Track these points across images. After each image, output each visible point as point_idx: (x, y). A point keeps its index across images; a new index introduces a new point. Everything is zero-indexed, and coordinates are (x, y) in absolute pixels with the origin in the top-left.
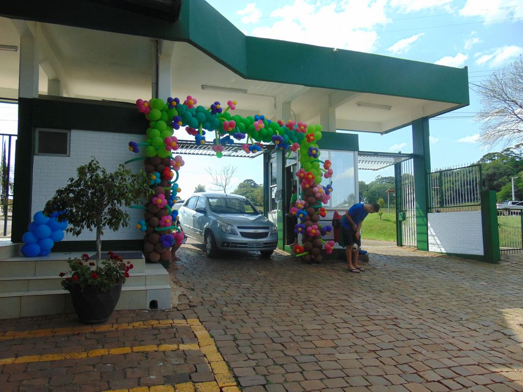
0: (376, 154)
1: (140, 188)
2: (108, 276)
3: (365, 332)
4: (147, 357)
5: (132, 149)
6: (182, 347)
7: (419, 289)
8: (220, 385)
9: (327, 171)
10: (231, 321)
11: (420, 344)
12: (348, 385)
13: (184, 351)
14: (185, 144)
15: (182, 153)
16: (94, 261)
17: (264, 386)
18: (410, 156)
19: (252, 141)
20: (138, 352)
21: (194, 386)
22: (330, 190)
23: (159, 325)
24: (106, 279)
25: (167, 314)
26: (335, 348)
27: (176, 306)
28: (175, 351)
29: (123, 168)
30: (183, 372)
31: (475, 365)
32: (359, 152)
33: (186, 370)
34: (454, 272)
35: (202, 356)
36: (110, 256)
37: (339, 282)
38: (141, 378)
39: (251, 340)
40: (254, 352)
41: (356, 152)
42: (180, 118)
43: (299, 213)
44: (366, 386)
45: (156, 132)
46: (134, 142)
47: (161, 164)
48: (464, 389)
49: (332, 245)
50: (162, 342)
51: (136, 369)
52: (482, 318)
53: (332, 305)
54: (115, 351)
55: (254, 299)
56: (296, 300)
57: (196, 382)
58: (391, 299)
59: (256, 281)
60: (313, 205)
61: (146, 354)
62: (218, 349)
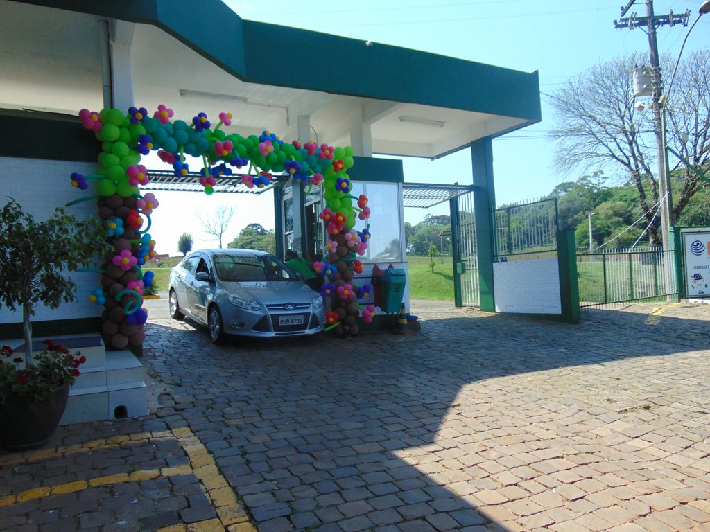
0: (426, 186)
1: (91, 243)
2: (45, 377)
3: (421, 427)
4: (112, 493)
5: (76, 184)
6: (167, 472)
7: (486, 363)
8: (225, 523)
9: (362, 210)
10: (237, 427)
11: (490, 436)
12: (403, 503)
13: (169, 478)
14: (159, 176)
15: (155, 189)
16: (21, 355)
17: (288, 517)
18: (469, 188)
19: (257, 170)
20: (97, 487)
21: (187, 529)
22: (367, 236)
23: (130, 442)
24: (42, 381)
25: (141, 424)
26: (382, 452)
27: (155, 410)
28: (155, 479)
29: (63, 213)
30: (169, 509)
31: (558, 457)
32: (404, 183)
33: (173, 505)
34: (527, 338)
35: (197, 483)
36: (47, 346)
37: (383, 360)
38: (103, 526)
39: (267, 453)
40: (272, 470)
41: (401, 184)
42: (150, 137)
43: (326, 269)
44: (427, 502)
45: (114, 159)
46: (79, 173)
47: (124, 205)
48: (549, 491)
49: (371, 311)
50: (136, 466)
51: (95, 513)
52: (564, 395)
53: (376, 393)
54: (60, 489)
55: (268, 392)
56: (327, 390)
57: (188, 523)
58: (451, 380)
59: (270, 366)
60: (343, 257)
61: (111, 489)
62: (219, 469)
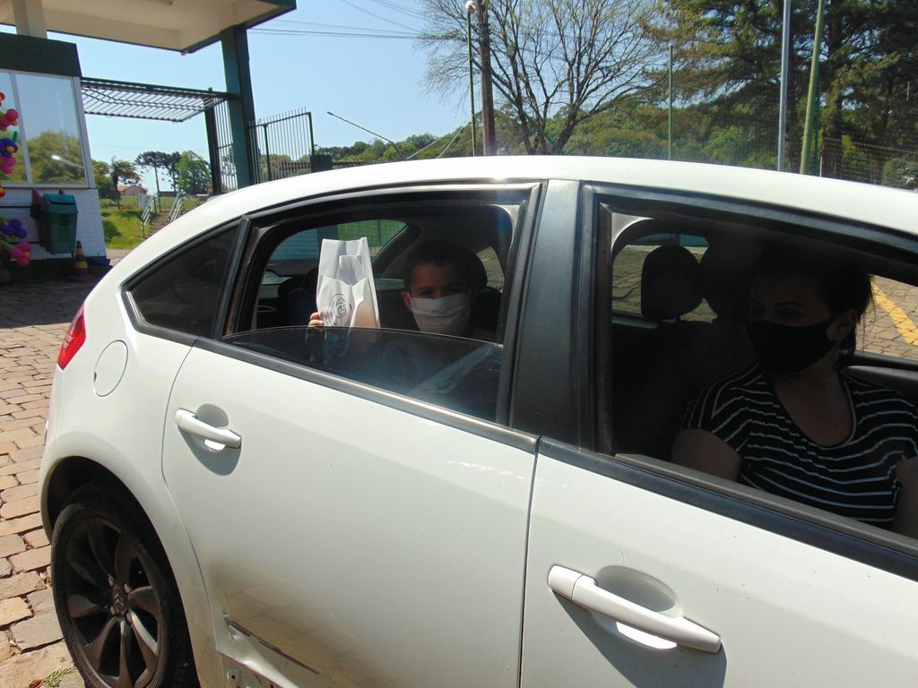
0: (150, 89)
22: (11, 148)
32: (81, 78)
41: (77, 80)
49: (30, 252)
